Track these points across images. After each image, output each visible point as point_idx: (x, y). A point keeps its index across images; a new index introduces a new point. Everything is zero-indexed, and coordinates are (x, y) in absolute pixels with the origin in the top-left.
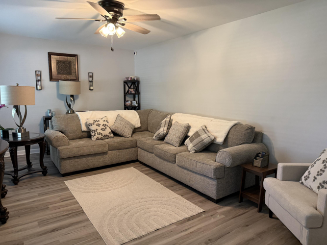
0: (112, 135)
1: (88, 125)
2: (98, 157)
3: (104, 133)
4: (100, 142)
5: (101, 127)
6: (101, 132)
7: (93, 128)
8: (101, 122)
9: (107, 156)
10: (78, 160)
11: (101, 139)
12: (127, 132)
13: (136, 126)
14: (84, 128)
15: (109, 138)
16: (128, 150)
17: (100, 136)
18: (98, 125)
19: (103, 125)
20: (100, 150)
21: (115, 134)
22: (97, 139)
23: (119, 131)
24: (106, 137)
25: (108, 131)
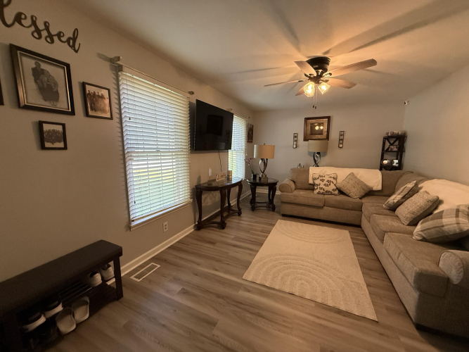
0: (337, 192)
1: (314, 179)
2: (314, 209)
3: (326, 188)
4: (321, 196)
5: (325, 182)
6: (324, 187)
7: (317, 182)
8: (326, 178)
9: (322, 210)
10: (295, 206)
11: (322, 194)
12: (355, 192)
13: (375, 189)
14: (311, 181)
15: (332, 194)
16: (348, 211)
17: (322, 191)
18: (323, 180)
19: (328, 181)
20: (315, 203)
21: (341, 192)
22: (319, 193)
23: (344, 189)
24: (328, 193)
25: (332, 187)
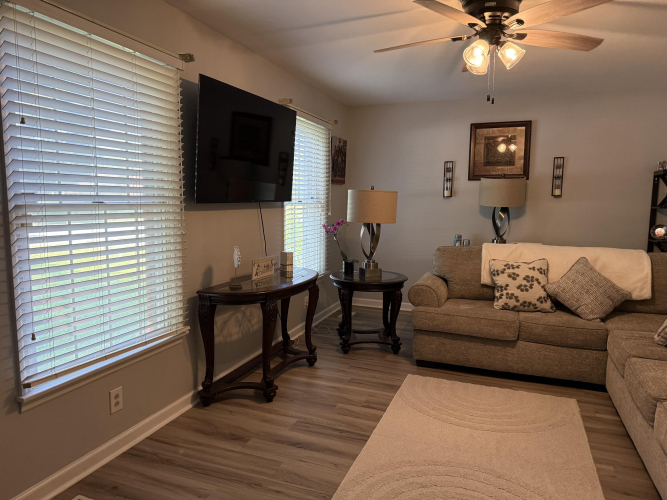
0: (548, 305)
1: (494, 273)
2: (493, 348)
3: (523, 296)
4: (511, 315)
5: (520, 281)
6: (517, 293)
7: (501, 280)
8: (523, 272)
9: (514, 351)
10: (447, 341)
11: (514, 309)
12: (590, 306)
13: (636, 295)
14: (485, 279)
15: (536, 310)
16: (575, 351)
17: (512, 303)
18: (514, 276)
19: (526, 278)
20: (496, 332)
21: (559, 305)
22: (505, 308)
23: (564, 298)
24: (527, 307)
25: (536, 293)
